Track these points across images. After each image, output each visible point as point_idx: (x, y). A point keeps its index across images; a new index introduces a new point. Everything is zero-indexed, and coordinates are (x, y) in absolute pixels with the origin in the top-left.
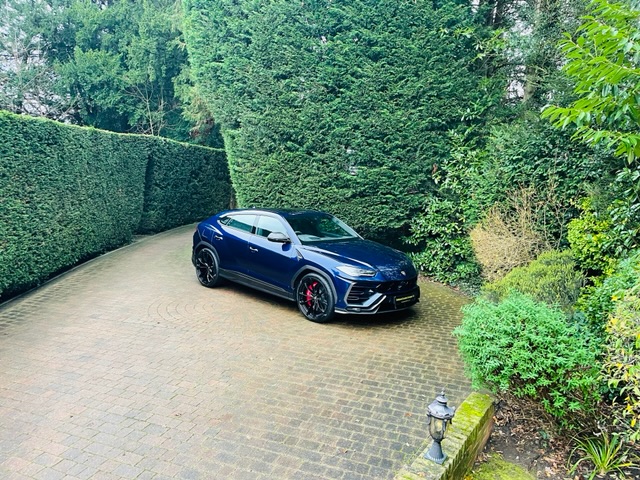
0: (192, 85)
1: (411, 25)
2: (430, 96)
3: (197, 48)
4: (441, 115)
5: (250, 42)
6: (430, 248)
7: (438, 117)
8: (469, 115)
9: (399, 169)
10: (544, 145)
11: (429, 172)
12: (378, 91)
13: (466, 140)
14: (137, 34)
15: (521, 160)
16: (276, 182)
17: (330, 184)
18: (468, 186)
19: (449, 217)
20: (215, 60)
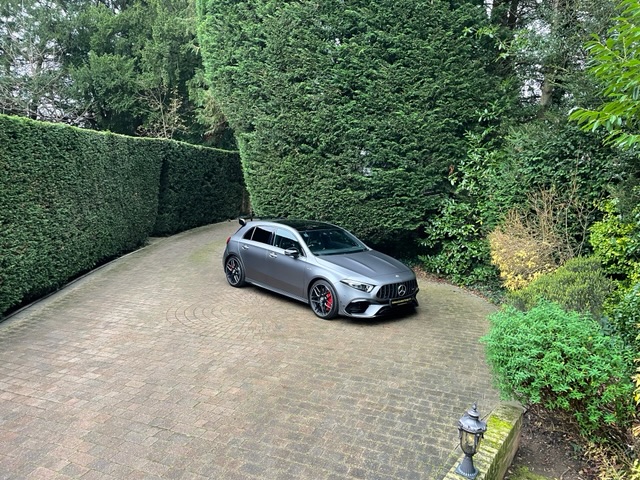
0: (207, 89)
1: (428, 26)
2: (446, 97)
3: (211, 52)
4: (458, 116)
5: (265, 46)
6: (446, 251)
7: (455, 119)
8: (486, 116)
9: (414, 170)
10: (566, 146)
11: (446, 173)
12: (393, 93)
13: (484, 141)
14: (150, 37)
15: (542, 161)
16: (290, 184)
17: (344, 186)
18: (486, 188)
19: (465, 218)
20: (229, 64)
